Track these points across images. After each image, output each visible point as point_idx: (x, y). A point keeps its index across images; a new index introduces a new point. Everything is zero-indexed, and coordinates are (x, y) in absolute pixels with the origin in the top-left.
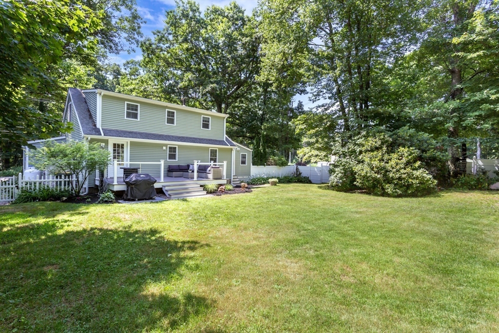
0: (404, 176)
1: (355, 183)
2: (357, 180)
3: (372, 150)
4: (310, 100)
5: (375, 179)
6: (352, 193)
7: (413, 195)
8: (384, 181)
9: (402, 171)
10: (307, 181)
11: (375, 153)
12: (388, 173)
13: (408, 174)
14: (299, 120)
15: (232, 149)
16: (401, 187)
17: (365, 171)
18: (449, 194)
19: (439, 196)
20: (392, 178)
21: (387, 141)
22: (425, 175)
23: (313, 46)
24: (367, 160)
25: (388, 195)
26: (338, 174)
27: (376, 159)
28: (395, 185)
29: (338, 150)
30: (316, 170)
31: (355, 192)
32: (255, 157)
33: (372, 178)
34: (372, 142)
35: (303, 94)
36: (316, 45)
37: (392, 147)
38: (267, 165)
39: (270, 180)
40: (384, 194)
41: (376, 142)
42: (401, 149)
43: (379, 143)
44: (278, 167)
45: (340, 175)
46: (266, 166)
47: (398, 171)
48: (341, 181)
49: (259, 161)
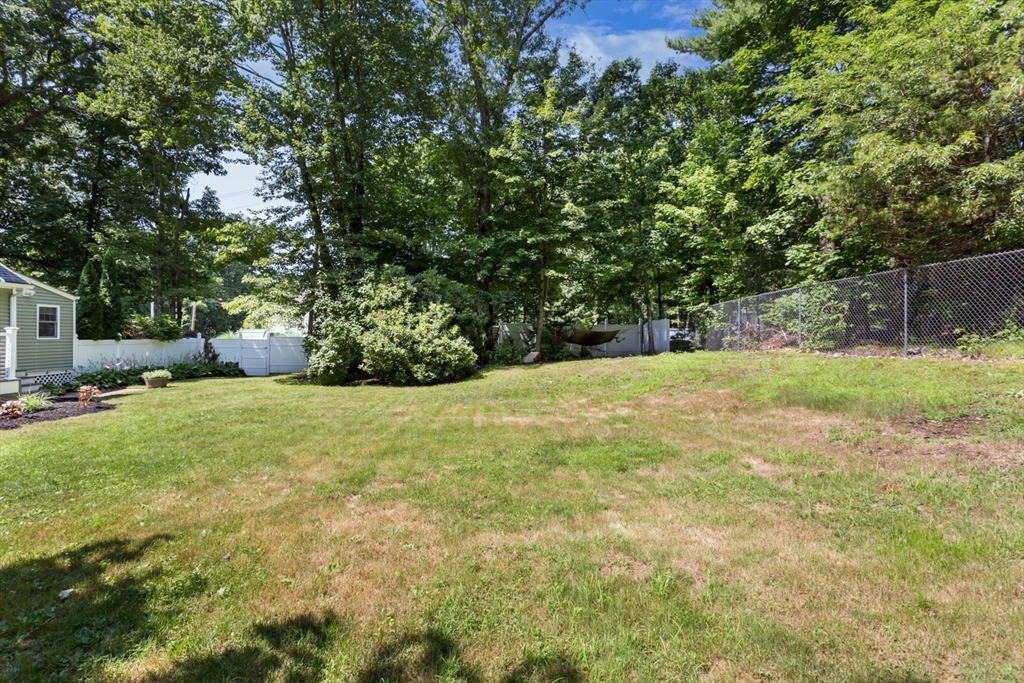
0: (439, 349)
1: (360, 366)
2: (365, 361)
3: (388, 307)
4: (258, 195)
5: (395, 357)
6: (355, 385)
7: (451, 380)
8: (410, 359)
9: (437, 341)
10: (234, 371)
11: (394, 311)
12: (415, 346)
13: (445, 346)
14: (226, 234)
15: (10, 293)
16: (434, 368)
17: (380, 344)
18: (491, 373)
19: (482, 377)
20: (422, 353)
21: (409, 292)
22: (466, 347)
23: (252, 76)
24: (381, 324)
25: (418, 383)
26: (326, 352)
27: (397, 323)
28: (428, 364)
29: (323, 305)
30: (255, 347)
31: (359, 384)
32: (86, 315)
33: (393, 355)
34: (387, 292)
35: (212, 174)
36: (258, 75)
37: (419, 302)
38: (123, 338)
39: (146, 375)
40: (412, 382)
41: (393, 293)
42: (432, 306)
43: (399, 294)
44: (157, 341)
45: (331, 353)
46: (122, 341)
47: (430, 342)
48: (333, 364)
49: (100, 327)
